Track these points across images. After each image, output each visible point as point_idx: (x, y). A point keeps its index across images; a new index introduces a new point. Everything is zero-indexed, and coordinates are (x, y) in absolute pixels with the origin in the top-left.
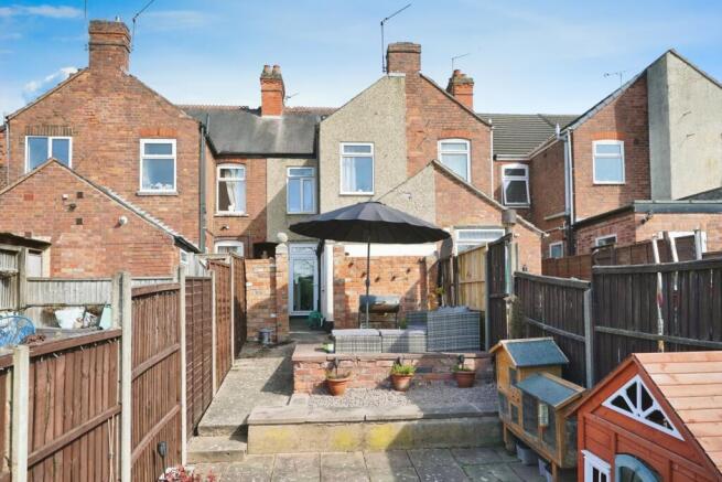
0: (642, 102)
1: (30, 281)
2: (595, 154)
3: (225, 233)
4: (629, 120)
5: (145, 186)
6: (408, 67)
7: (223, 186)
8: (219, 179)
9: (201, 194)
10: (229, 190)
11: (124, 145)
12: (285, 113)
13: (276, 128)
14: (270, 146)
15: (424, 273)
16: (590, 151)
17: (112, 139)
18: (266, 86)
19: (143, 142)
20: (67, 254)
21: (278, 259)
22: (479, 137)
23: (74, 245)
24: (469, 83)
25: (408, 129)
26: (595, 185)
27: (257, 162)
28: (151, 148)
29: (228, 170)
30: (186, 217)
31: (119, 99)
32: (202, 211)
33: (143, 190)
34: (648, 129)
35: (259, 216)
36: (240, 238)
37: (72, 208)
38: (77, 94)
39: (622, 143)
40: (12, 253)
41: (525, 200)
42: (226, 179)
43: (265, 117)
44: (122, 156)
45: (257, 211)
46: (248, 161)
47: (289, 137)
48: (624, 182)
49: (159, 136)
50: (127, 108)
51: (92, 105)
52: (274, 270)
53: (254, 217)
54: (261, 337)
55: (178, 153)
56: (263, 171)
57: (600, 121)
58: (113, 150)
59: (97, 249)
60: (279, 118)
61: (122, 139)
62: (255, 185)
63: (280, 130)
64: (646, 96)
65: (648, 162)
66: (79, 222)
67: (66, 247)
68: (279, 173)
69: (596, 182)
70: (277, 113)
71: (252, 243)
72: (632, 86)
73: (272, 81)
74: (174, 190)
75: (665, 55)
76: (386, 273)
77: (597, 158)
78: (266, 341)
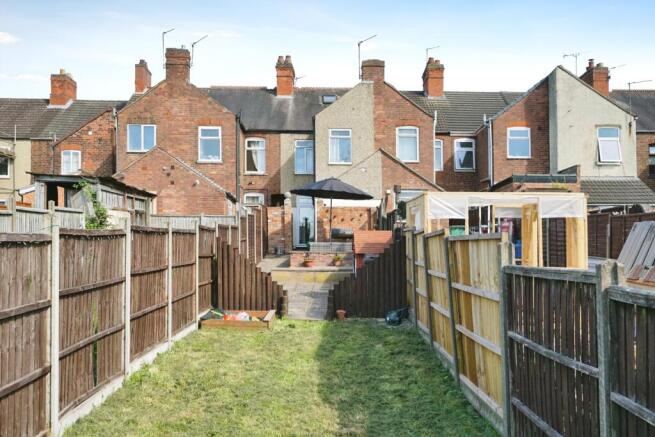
0: (544, 100)
1: (152, 216)
2: (509, 136)
3: (250, 187)
4: (534, 113)
5: (202, 157)
6: (376, 77)
7: (249, 153)
8: (247, 148)
9: (237, 162)
10: (254, 156)
11: (188, 130)
12: (295, 93)
13: (287, 108)
14: (283, 124)
15: (370, 217)
16: (505, 135)
17: (180, 126)
18: (281, 73)
19: (200, 128)
20: (166, 201)
21: (286, 207)
22: (424, 125)
23: (170, 196)
24: (441, 69)
25: (375, 119)
26: (508, 159)
27: (273, 137)
28: (205, 133)
29: (253, 142)
30: (227, 177)
31: (184, 100)
32: (238, 174)
33: (200, 160)
34: (548, 119)
35: (275, 176)
36: (261, 191)
37: (168, 175)
38: (159, 97)
39: (529, 129)
40: (143, 201)
41: (472, 166)
42: (252, 148)
43: (280, 97)
44: (187, 138)
45: (274, 172)
46: (267, 136)
47: (297, 115)
48: (530, 157)
49: (210, 124)
50: (190, 106)
51: (168, 104)
52: (283, 213)
53: (272, 176)
54: (276, 250)
55: (223, 135)
56: (277, 143)
57: (513, 114)
58: (181, 134)
59: (183, 199)
60: (290, 97)
61: (187, 126)
62: (272, 154)
63: (291, 108)
64: (547, 95)
65: (548, 143)
66: (172, 183)
67: (166, 197)
68: (289, 144)
69: (509, 157)
70: (288, 94)
71: (270, 195)
72: (537, 88)
73: (285, 67)
74: (220, 161)
75: (555, 70)
76: (348, 216)
77: (511, 141)
78: (279, 253)
